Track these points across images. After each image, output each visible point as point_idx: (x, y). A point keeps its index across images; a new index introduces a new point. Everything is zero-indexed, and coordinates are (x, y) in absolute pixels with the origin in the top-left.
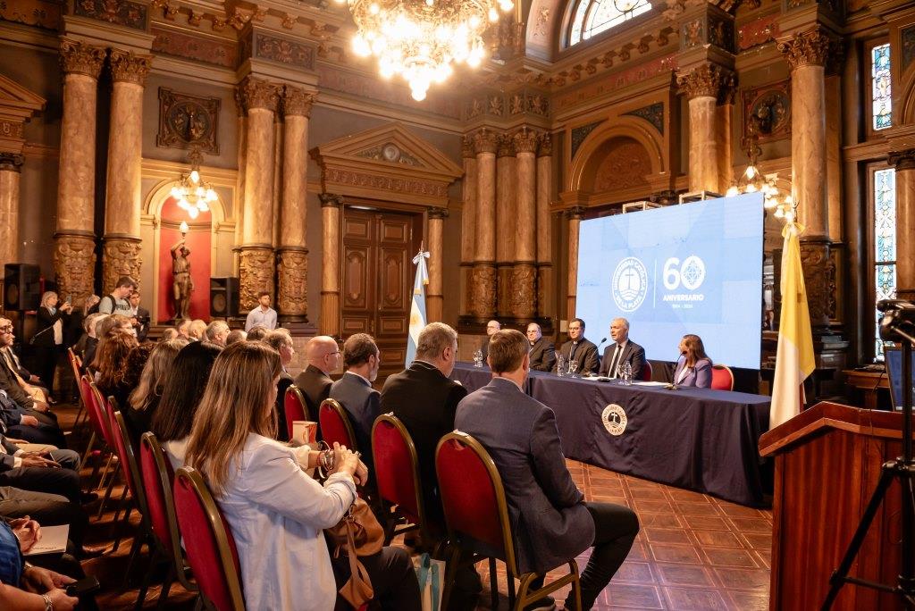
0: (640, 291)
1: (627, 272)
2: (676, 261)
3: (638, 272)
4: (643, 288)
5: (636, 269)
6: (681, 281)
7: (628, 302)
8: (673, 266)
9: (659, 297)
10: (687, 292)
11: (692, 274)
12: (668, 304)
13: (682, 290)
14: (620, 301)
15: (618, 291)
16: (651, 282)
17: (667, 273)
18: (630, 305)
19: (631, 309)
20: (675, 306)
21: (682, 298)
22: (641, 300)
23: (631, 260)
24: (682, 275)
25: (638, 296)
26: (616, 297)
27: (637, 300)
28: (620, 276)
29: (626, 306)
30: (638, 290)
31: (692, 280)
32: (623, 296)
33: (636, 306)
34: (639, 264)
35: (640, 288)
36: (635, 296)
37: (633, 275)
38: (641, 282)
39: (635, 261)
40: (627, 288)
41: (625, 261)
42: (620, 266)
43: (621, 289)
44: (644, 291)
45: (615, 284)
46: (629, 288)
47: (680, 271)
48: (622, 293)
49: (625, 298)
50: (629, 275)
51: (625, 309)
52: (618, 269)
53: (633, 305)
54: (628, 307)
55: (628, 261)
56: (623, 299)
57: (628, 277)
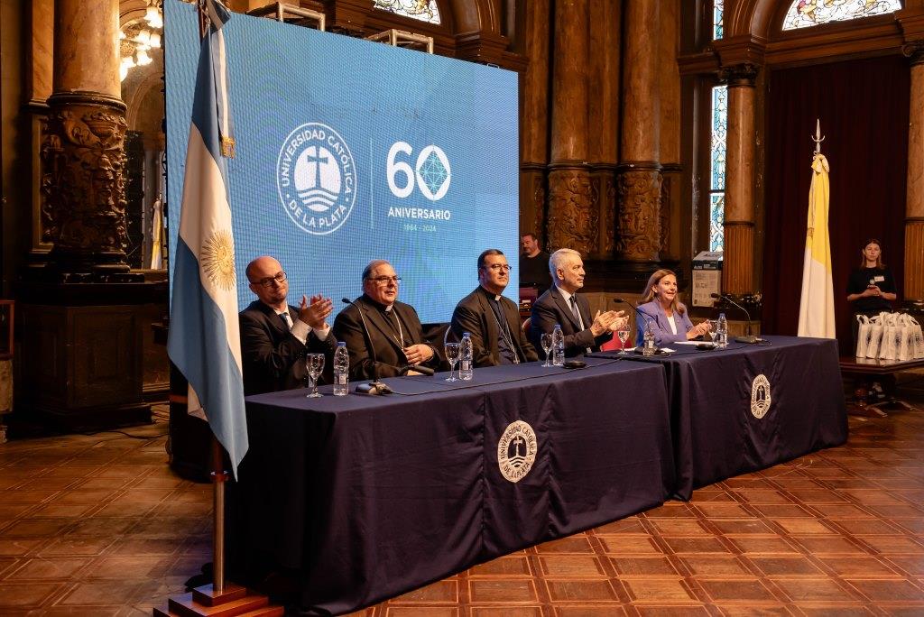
0: (342, 195)
1: (311, 151)
2: (407, 148)
3: (338, 158)
4: (348, 190)
5: (333, 151)
6: (416, 185)
7: (317, 215)
8: (401, 157)
9: (382, 209)
10: (427, 204)
11: (433, 176)
12: (396, 223)
13: (417, 199)
14: (298, 211)
15: (292, 190)
16: (363, 179)
17: (392, 169)
18: (322, 222)
19: (325, 228)
20: (408, 227)
21: (420, 215)
22: (346, 212)
23: (318, 128)
24: (418, 174)
25: (337, 204)
26: (287, 202)
27: (337, 211)
28: (295, 158)
29: (312, 222)
30: (338, 191)
31: (434, 185)
32: (305, 202)
33: (336, 224)
34: (337, 140)
35: (343, 188)
36: (332, 204)
37: (325, 160)
38: (343, 177)
39: (328, 133)
40: (314, 186)
41: (305, 128)
42: (294, 137)
43: (299, 187)
44: (350, 196)
45: (284, 174)
46: (318, 186)
47: (414, 168)
48: (301, 196)
49: (310, 207)
50: (317, 160)
51: (311, 228)
52: (289, 142)
53: (330, 221)
54: (317, 224)
55: (311, 128)
56: (305, 208)
57: (314, 163)
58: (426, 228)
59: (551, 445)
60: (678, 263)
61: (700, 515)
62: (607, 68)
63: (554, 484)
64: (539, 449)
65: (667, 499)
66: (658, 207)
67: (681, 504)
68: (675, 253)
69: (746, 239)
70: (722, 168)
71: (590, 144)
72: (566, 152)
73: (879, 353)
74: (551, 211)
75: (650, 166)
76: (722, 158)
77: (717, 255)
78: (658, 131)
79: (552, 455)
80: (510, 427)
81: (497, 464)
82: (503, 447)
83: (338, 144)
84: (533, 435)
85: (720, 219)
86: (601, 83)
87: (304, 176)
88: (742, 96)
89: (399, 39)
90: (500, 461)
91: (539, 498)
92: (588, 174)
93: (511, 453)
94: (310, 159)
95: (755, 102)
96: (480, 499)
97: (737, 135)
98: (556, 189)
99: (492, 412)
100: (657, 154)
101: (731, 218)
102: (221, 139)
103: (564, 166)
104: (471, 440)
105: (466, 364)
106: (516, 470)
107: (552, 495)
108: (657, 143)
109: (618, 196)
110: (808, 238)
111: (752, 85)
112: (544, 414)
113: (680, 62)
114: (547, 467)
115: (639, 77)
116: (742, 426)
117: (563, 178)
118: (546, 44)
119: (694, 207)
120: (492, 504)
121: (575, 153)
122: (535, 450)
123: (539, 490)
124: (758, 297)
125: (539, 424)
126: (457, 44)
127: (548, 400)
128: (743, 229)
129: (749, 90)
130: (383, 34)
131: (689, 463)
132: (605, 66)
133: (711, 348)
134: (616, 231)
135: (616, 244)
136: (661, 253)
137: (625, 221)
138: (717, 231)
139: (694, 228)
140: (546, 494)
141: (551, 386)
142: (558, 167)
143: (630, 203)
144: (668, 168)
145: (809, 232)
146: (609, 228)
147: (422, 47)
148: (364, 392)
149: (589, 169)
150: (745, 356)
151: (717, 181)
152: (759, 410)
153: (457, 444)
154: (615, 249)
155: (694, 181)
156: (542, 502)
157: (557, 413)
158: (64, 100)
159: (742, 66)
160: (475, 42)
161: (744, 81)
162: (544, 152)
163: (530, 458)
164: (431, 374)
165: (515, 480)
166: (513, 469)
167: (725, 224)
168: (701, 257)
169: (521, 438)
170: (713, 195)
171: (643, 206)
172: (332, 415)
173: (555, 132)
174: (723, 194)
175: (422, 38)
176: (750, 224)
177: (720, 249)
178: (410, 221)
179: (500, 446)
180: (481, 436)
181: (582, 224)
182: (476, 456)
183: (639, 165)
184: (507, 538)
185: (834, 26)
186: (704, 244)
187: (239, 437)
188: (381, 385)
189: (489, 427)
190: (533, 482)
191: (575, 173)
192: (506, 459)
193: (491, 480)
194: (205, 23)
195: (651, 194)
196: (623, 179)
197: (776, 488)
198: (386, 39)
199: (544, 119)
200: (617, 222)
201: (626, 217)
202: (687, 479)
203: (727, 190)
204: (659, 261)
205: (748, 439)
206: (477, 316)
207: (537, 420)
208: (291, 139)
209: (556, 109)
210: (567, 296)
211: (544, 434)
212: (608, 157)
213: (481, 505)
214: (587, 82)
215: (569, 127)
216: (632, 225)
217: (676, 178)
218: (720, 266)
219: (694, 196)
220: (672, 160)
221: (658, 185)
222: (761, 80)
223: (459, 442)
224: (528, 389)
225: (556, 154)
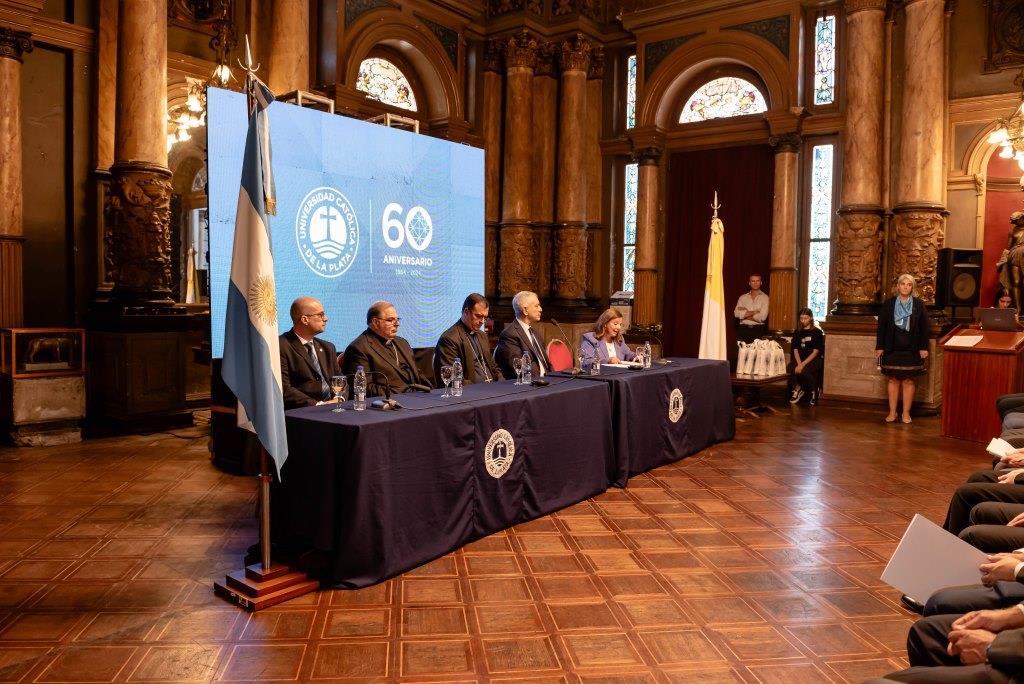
0: (347, 246)
1: (323, 210)
2: (399, 209)
3: (344, 215)
4: (352, 242)
5: (340, 210)
6: (405, 238)
7: (327, 261)
8: (393, 215)
9: (379, 257)
10: (414, 253)
11: (418, 231)
12: (390, 268)
13: (404, 248)
14: (313, 258)
15: (310, 244)
16: (364, 233)
17: (387, 225)
18: (332, 267)
19: (334, 272)
20: (400, 272)
21: (408, 262)
22: (350, 259)
23: (329, 191)
24: (407, 230)
25: (344, 252)
26: (304, 251)
27: (343, 259)
28: (310, 215)
29: (324, 267)
30: (344, 242)
31: (419, 238)
32: (319, 251)
33: (342, 269)
34: (344, 201)
35: (348, 240)
36: (339, 252)
37: (334, 218)
38: (348, 231)
39: (337, 196)
40: (326, 237)
41: (318, 192)
42: (309, 199)
43: (313, 239)
44: (354, 246)
45: (302, 228)
46: (329, 239)
47: (404, 224)
48: (315, 246)
49: (322, 255)
50: (328, 217)
51: (324, 272)
52: (305, 204)
53: (338, 266)
54: (327, 268)
55: (324, 192)
56: (318, 255)
57: (326, 220)
58: (413, 273)
59: (525, 448)
60: (599, 300)
61: (635, 499)
62: (546, 149)
63: (527, 478)
64: (517, 451)
65: (609, 486)
66: (585, 257)
67: (619, 490)
68: (597, 292)
69: (651, 282)
70: (633, 227)
71: (533, 206)
72: (514, 213)
73: (753, 370)
74: (502, 259)
75: (579, 225)
76: (634, 219)
77: (629, 294)
78: (585, 198)
79: (526, 455)
80: (494, 434)
81: (484, 465)
82: (489, 450)
83: (344, 205)
84: (512, 440)
85: (631, 267)
86: (541, 161)
87: (317, 231)
88: (649, 172)
89: (392, 121)
90: (487, 461)
91: (516, 490)
92: (530, 230)
93: (495, 455)
94: (323, 216)
95: (659, 178)
96: (470, 492)
97: (645, 202)
98: (505, 241)
99: (481, 423)
100: (584, 216)
101: (640, 266)
102: (265, 199)
103: (512, 224)
104: (464, 446)
105: (458, 383)
106: (499, 468)
107: (526, 488)
108: (584, 207)
109: (554, 248)
110: (708, 283)
111: (656, 164)
112: (520, 423)
113: (602, 145)
114: (522, 465)
115: (571, 156)
116: (663, 430)
117: (512, 233)
118: (499, 128)
119: (612, 257)
120: (481, 496)
121: (521, 214)
122: (513, 452)
123: (516, 483)
124: (660, 327)
125: (516, 431)
126: (430, 126)
127: (523, 413)
128: (650, 274)
129: (655, 168)
130: (379, 117)
131: (625, 459)
132: (544, 146)
133: (640, 369)
134: (552, 275)
135: (552, 286)
136: (587, 292)
137: (559, 267)
138: (629, 276)
139: (611, 273)
140: (521, 487)
141: (525, 401)
142: (509, 225)
143: (563, 253)
144: (592, 227)
145: (708, 278)
146: (547, 273)
147: (411, 128)
148: (379, 408)
149: (532, 226)
150: (666, 375)
151: (629, 237)
152: (675, 416)
153: (454, 450)
154: (551, 289)
155: (611, 237)
156: (518, 494)
157: (529, 423)
158: (125, 168)
159: (649, 149)
160: (445, 126)
161: (651, 161)
162: (496, 213)
163: (509, 459)
164: (428, 391)
165: (498, 476)
166: (496, 468)
167: (637, 271)
168: (616, 296)
169: (502, 443)
170: (625, 248)
171: (574, 256)
172: (357, 428)
173: (505, 196)
174: (634, 247)
175: (410, 121)
176: (654, 271)
177: (631, 289)
178: (400, 266)
179: (487, 449)
180: (472, 442)
181: (527, 269)
182: (469, 458)
183: (571, 224)
184: (491, 520)
185: (717, 122)
186: (619, 286)
187: (280, 446)
188: (393, 402)
189: (478, 435)
190: (512, 477)
191: (521, 229)
192: (491, 460)
193: (480, 478)
194: (253, 103)
195: (579, 247)
196: (558, 235)
197: (689, 476)
198: (381, 122)
199: (497, 187)
200: (552, 268)
201: (561, 264)
202: (624, 471)
203: (637, 244)
204: (584, 298)
205: (666, 438)
206: (457, 345)
207: (515, 428)
208: (307, 201)
209: (506, 179)
210: (526, 326)
211: (521, 440)
212: (546, 217)
213: (472, 497)
214: (530, 158)
215: (517, 194)
216: (564, 271)
217: (598, 234)
218: (631, 303)
219: (612, 249)
220: (595, 221)
221: (585, 239)
222: (663, 161)
223: (456, 447)
224: (508, 404)
225: (506, 215)
